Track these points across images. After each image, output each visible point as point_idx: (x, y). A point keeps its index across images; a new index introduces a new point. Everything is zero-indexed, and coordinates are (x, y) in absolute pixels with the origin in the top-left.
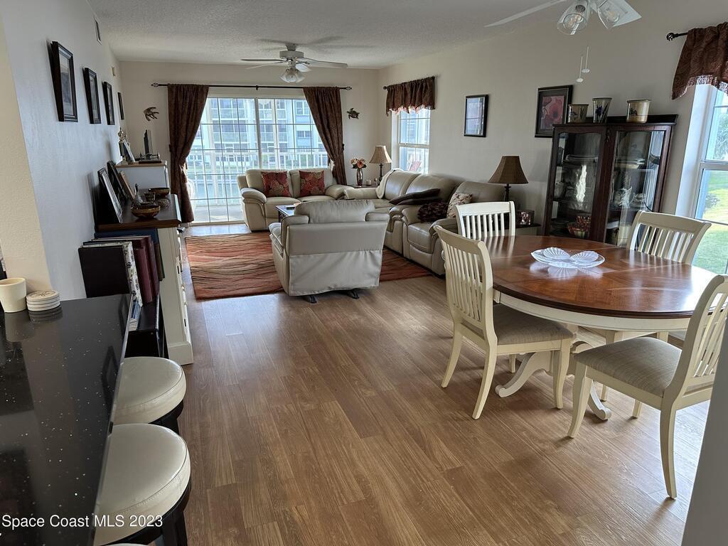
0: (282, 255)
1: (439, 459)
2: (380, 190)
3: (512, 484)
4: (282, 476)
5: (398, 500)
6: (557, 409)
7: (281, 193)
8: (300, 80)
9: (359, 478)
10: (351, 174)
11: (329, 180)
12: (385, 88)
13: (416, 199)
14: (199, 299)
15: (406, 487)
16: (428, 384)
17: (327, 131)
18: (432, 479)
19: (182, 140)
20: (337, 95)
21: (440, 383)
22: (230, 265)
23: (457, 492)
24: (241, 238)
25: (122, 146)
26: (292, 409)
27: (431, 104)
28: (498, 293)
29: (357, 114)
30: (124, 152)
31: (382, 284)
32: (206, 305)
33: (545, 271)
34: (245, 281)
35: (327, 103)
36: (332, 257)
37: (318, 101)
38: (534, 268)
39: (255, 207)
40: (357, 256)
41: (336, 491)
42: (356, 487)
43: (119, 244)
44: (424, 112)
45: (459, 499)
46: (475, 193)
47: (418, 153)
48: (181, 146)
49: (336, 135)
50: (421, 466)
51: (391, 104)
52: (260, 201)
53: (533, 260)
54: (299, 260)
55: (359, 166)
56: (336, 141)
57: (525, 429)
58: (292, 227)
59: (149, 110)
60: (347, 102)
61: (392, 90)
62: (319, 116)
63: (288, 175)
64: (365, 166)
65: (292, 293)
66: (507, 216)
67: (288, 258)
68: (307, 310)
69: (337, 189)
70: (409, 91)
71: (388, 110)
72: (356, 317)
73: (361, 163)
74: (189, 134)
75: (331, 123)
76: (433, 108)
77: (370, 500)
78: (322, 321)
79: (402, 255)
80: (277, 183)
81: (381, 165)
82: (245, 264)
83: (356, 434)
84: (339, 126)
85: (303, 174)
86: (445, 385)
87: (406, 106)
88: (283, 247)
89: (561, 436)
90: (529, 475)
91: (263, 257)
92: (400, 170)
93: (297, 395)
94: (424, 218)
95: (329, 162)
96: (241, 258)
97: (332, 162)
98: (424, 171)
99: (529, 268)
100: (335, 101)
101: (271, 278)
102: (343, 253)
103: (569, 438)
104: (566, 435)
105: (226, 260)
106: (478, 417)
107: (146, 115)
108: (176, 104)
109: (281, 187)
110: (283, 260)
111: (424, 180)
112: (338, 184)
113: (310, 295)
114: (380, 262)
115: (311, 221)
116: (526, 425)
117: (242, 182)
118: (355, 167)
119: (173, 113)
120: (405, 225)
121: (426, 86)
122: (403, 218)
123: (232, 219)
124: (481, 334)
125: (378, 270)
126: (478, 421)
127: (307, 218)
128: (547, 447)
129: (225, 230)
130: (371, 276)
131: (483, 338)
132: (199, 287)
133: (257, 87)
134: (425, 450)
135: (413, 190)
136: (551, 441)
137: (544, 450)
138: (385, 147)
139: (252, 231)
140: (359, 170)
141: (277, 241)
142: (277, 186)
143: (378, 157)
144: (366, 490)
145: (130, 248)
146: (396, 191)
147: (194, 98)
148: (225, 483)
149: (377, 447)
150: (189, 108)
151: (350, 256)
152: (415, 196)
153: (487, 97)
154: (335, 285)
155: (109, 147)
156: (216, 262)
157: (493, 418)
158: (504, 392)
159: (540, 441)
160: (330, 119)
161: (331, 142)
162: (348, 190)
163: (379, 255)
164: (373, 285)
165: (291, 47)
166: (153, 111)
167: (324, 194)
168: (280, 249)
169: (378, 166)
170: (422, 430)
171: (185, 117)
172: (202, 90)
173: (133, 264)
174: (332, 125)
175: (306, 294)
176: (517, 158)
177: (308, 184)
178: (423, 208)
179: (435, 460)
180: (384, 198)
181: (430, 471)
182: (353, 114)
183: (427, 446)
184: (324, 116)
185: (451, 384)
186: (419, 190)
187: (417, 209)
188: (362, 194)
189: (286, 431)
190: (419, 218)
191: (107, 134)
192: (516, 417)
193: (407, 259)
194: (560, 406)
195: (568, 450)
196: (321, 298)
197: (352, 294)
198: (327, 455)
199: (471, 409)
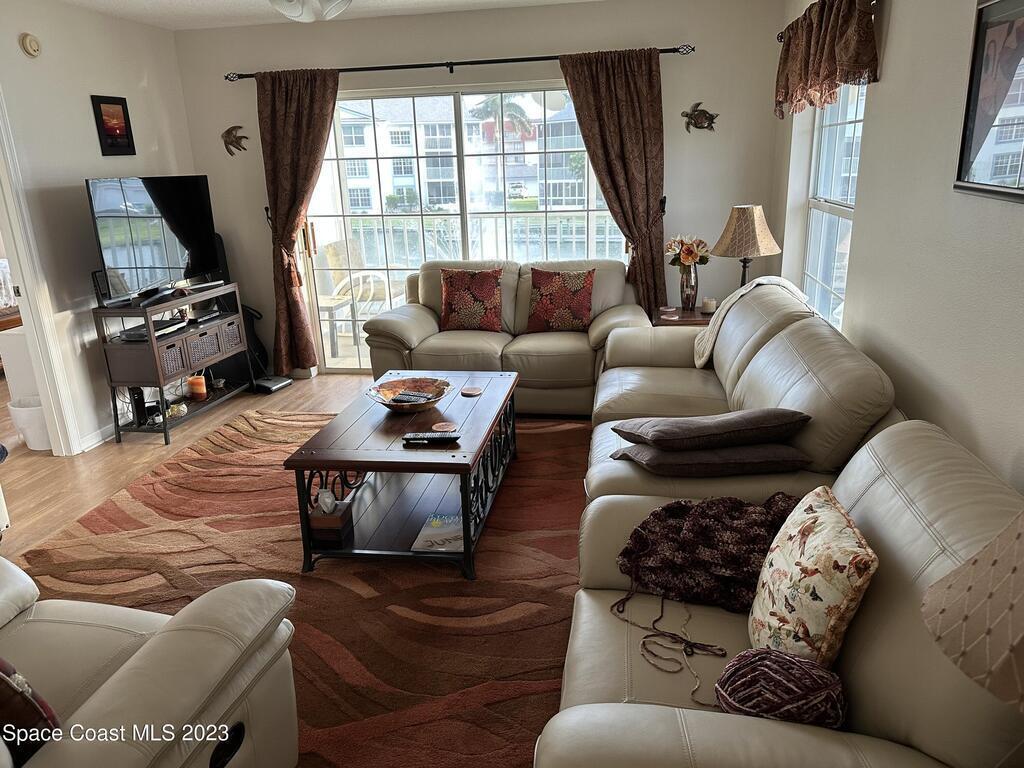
2: (705, 339)
7: (477, 321)
11: (610, 290)
12: (781, 35)
17: (618, 167)
20: (650, 71)
27: (871, 63)
29: (711, 118)
35: (621, 94)
37: (596, 91)
39: (390, 357)
49: (640, 178)
51: (782, 82)
52: (401, 343)
56: (640, 192)
60: (678, 91)
62: (596, 130)
63: (504, 279)
64: (705, 261)
71: (777, 102)
73: (690, 252)
75: (630, 146)
76: (874, 78)
80: (469, 297)
81: (745, 262)
84: (652, 150)
85: (540, 277)
97: (631, 245)
107: (227, 144)
108: (273, 116)
109: (477, 307)
117: (413, 289)
118: (676, 260)
133: (450, 65)
140: (686, 270)
142: (469, 306)
143: (738, 239)
150: (297, 125)
160: (626, 135)
161: (625, 195)
166: (240, 133)
167: (586, 329)
172: (324, 80)
174: (633, 151)
180: (711, 365)
182: (699, 119)
184: (611, 128)
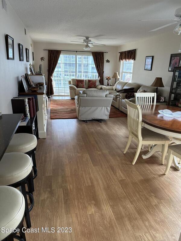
0: (77, 106)
1: (118, 176)
2: (114, 87)
3: (141, 187)
4: (67, 175)
5: (102, 187)
6: (162, 165)
7: (82, 87)
8: (89, 49)
9: (90, 179)
10: (105, 81)
11: (98, 83)
12: (119, 53)
13: (125, 91)
14: (51, 119)
15: (105, 183)
16: (119, 152)
17: (99, 67)
18: (114, 182)
19: (52, 68)
21: (123, 152)
22: (63, 109)
23: (122, 187)
24: (68, 101)
25: (30, 69)
26: (74, 155)
27: (134, 58)
28: (143, 123)
30: (31, 71)
31: (110, 118)
32: (53, 121)
33: (162, 117)
34: (66, 114)
35: (99, 58)
36: (93, 108)
37: (96, 57)
38: (159, 116)
39: (73, 91)
40: (102, 108)
41: (82, 182)
42: (89, 181)
43: (24, 99)
44: (132, 61)
45: (122, 189)
46: (146, 90)
47: (129, 75)
48: (51, 70)
49: (101, 68)
50: (111, 177)
51: (121, 58)
52: (75, 89)
53: (159, 113)
54: (82, 108)
55: (108, 79)
56: (101, 70)
57: (149, 170)
58: (81, 98)
59: (42, 58)
60: (106, 57)
61: (121, 53)
62: (96, 62)
63: (84, 81)
64: (110, 79)
65: (80, 119)
66: (153, 98)
67: (79, 108)
68: (84, 125)
69: (100, 86)
70: (127, 54)
71: (119, 60)
72: (100, 128)
73: (109, 78)
74: (54, 66)
75: (100, 64)
76: (135, 60)
77: (93, 186)
78: (88, 129)
79: (119, 109)
80: (81, 83)
81: (116, 79)
82: (67, 109)
83: (92, 165)
84: (103, 65)
85: (89, 81)
86: (125, 153)
87: (126, 59)
88: (78, 104)
89: (161, 173)
90: (147, 185)
91: (73, 107)
92: (122, 81)
93: (76, 151)
94: (127, 97)
95: (98, 77)
96: (66, 107)
97: (99, 77)
98: (130, 82)
99: (157, 116)
100: (102, 56)
101: (75, 114)
102: (97, 107)
103: (164, 174)
104: (163, 173)
105: (62, 107)
106: (134, 164)
107: (41, 59)
108: (51, 56)
109: (82, 85)
110: (78, 108)
111: (130, 84)
112: (101, 84)
113: (86, 120)
114: (109, 111)
115: (87, 96)
116: (150, 168)
117: (70, 82)
118: (107, 79)
119: (49, 59)
120: (120, 100)
121: (133, 52)
122: (120, 97)
123: (66, 94)
124: (137, 136)
125: (109, 114)
126: (134, 166)
127: (86, 95)
128: (156, 176)
129: (64, 98)
130: (107, 116)
131: (137, 138)
132: (52, 115)
133: (77, 51)
134: (114, 172)
135: (125, 88)
136: (158, 175)
137: (154, 177)
138: (117, 73)
139: (72, 99)
140: (108, 80)
141: (76, 102)
142: (80, 84)
143: (115, 76)
144: (92, 183)
145: (27, 100)
146: (119, 87)
147: (56, 55)
148: (49, 175)
149: (98, 169)
150: (55, 58)
151: (100, 108)
152: (125, 90)
153: (153, 57)
154: (94, 118)
155: (26, 69)
156: (59, 108)
157: (139, 165)
158: (144, 157)
159: (154, 174)
160: (100, 63)
161: (99, 70)
162: (103, 87)
163: (109, 109)
164: (107, 119)
165: (87, 38)
166: (44, 58)
167: (96, 88)
168: (77, 104)
169: (115, 79)
170: (114, 166)
171: (53, 61)
172: (59, 52)
173: (27, 105)
174: (100, 65)
175: (84, 120)
176: (161, 79)
177: (91, 84)
178: (128, 93)
179: (116, 176)
180: (115, 90)
181: (114, 180)
182: (108, 61)
183: (115, 172)
184: (98, 62)
185: (127, 153)
186: (127, 88)
187: (125, 94)
188: (108, 88)
189: (70, 161)
190: (126, 97)
191: (26, 65)
192: (147, 165)
193: (121, 111)
194: (163, 163)
195: (163, 179)
196: (89, 122)
197: (100, 121)
198: (82, 170)
199: (132, 161)
